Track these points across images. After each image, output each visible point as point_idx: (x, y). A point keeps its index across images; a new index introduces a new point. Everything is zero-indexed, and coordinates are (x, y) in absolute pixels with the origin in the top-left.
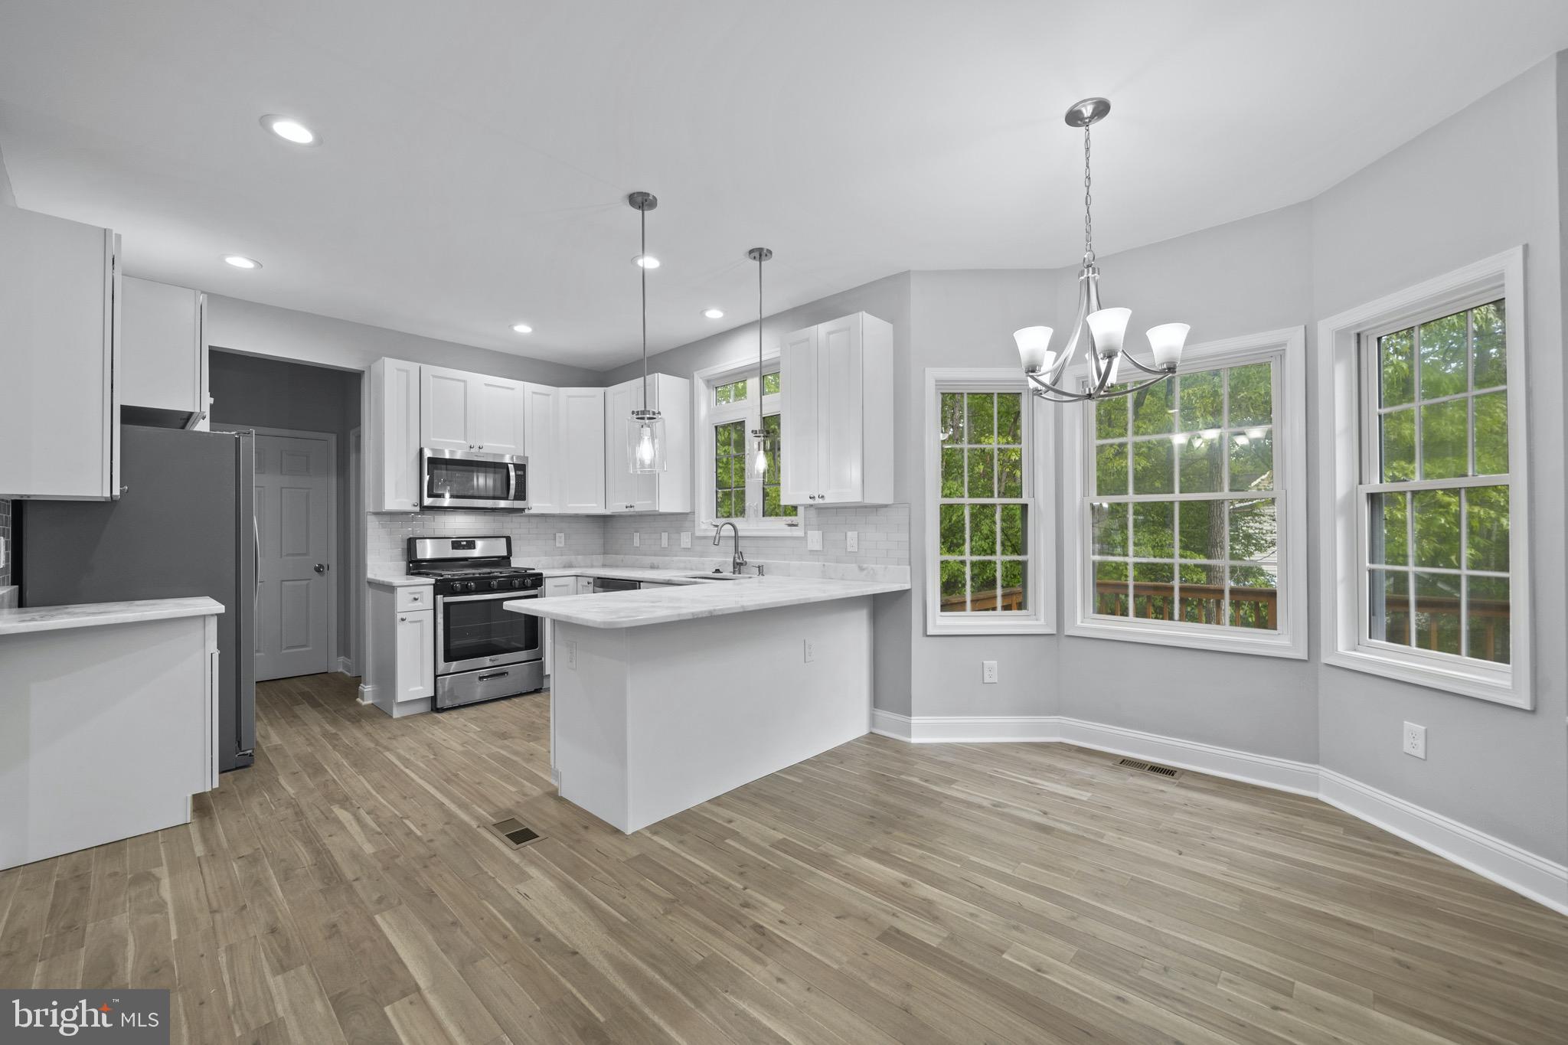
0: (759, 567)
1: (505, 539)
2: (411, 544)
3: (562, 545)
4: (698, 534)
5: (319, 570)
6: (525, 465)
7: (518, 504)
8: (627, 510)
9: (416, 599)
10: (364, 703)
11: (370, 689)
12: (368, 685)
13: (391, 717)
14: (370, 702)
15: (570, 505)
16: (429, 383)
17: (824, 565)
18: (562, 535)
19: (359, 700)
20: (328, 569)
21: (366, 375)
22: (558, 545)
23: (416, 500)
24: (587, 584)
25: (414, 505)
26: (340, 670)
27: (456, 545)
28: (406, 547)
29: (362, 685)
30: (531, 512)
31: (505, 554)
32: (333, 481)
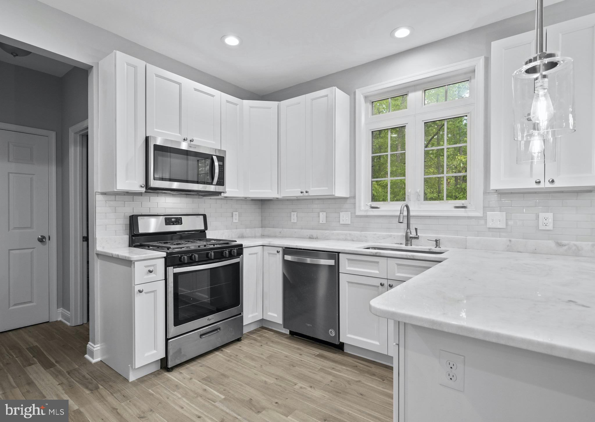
0: (436, 241)
1: (202, 216)
2: (133, 220)
3: (237, 221)
4: (358, 213)
5: (42, 240)
6: (223, 157)
7: (219, 189)
8: (302, 195)
9: (150, 272)
10: (94, 361)
11: (99, 348)
12: (98, 344)
13: (126, 380)
14: (99, 359)
15: (251, 191)
16: (152, 80)
17: (510, 241)
18: (237, 213)
19: (87, 356)
20: (49, 239)
21: (94, 69)
22: (234, 221)
23: (143, 182)
24: (276, 252)
25: (141, 186)
26: (60, 319)
27: (169, 221)
28: (128, 223)
29: (89, 343)
30: (225, 195)
31: (203, 228)
32: (54, 168)
